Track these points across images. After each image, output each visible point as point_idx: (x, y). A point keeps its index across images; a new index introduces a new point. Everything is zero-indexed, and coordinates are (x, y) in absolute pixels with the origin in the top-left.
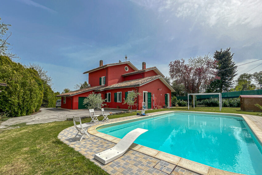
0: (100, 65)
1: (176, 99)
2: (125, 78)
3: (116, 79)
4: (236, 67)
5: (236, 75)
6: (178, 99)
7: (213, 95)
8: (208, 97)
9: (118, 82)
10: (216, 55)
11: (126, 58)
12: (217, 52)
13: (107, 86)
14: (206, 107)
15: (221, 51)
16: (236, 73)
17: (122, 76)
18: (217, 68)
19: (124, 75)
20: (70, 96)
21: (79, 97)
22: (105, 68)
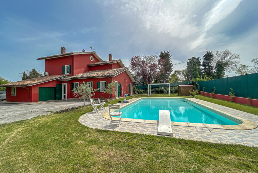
0: (62, 52)
1: (136, 88)
2: (91, 68)
3: (82, 69)
4: (172, 65)
5: (173, 70)
6: (137, 88)
7: (160, 85)
8: (158, 87)
9: (84, 72)
10: (161, 55)
11: (91, 47)
12: (162, 53)
13: (73, 75)
14: (156, 94)
15: (164, 53)
16: (172, 70)
17: (88, 65)
18: (161, 65)
19: (89, 65)
20: (28, 86)
21: (39, 87)
22: (70, 56)
